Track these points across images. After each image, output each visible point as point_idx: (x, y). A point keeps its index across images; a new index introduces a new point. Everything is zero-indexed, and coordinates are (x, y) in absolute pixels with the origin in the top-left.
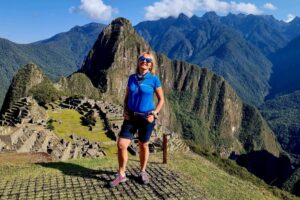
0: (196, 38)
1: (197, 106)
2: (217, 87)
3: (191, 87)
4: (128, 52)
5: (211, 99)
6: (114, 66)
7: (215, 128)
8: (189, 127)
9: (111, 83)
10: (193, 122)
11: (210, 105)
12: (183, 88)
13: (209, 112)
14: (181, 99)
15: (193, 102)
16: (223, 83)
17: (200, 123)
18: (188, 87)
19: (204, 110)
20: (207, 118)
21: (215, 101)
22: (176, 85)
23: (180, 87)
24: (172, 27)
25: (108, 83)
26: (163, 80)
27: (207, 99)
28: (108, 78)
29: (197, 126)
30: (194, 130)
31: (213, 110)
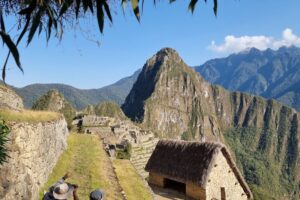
0: (272, 72)
1: (263, 144)
2: (287, 121)
3: (255, 122)
4: (172, 82)
5: (281, 135)
6: (154, 96)
7: (288, 171)
8: (252, 169)
9: (149, 114)
10: (257, 164)
11: (280, 143)
12: (245, 123)
13: (279, 151)
14: (242, 136)
15: (257, 138)
16: (295, 116)
17: (267, 165)
18: (250, 122)
19: (272, 149)
20: (277, 158)
21: (286, 138)
22: (236, 120)
23: (241, 122)
24: (243, 62)
25: (145, 113)
26: (219, 114)
27: (275, 135)
28: (146, 109)
29: (263, 167)
30: (259, 173)
31: (284, 149)
